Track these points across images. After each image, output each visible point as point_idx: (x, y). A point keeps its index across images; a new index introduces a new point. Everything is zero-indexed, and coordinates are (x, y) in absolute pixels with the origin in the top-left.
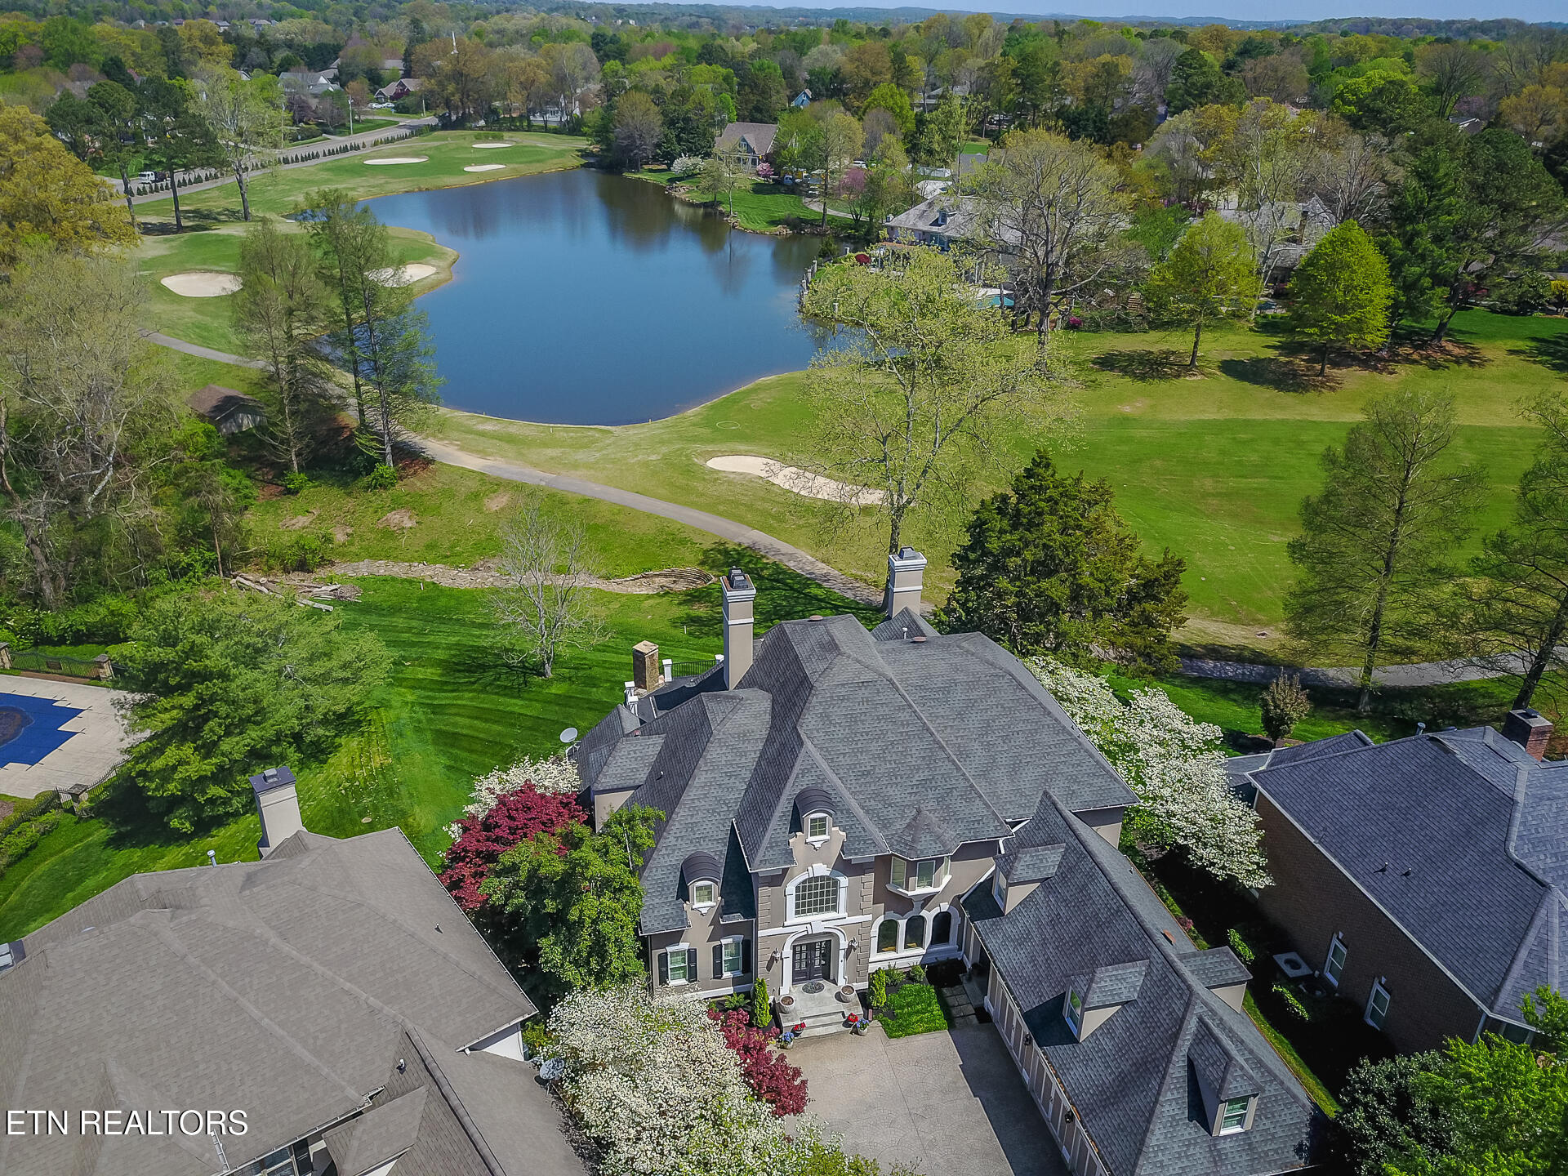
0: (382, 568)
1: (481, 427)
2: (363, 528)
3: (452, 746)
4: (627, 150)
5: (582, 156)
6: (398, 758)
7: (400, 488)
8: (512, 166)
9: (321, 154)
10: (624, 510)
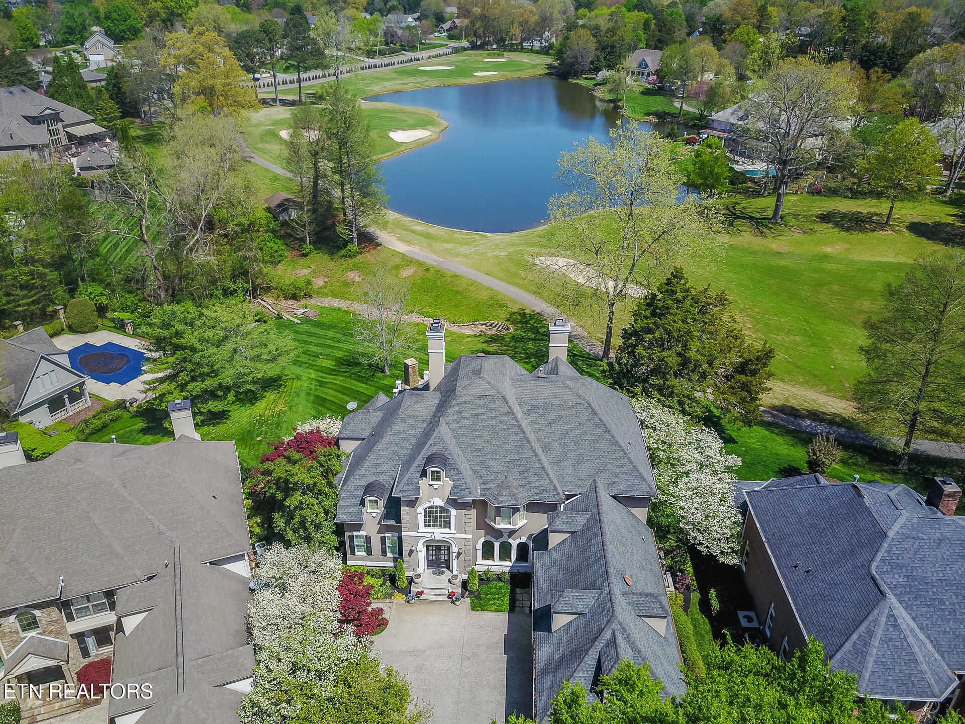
0: (336, 303)
1: (414, 228)
2: (334, 280)
3: (321, 405)
4: (572, 64)
5: (548, 68)
6: (290, 408)
7: (359, 258)
8: (502, 73)
9: (396, 63)
10: (475, 284)
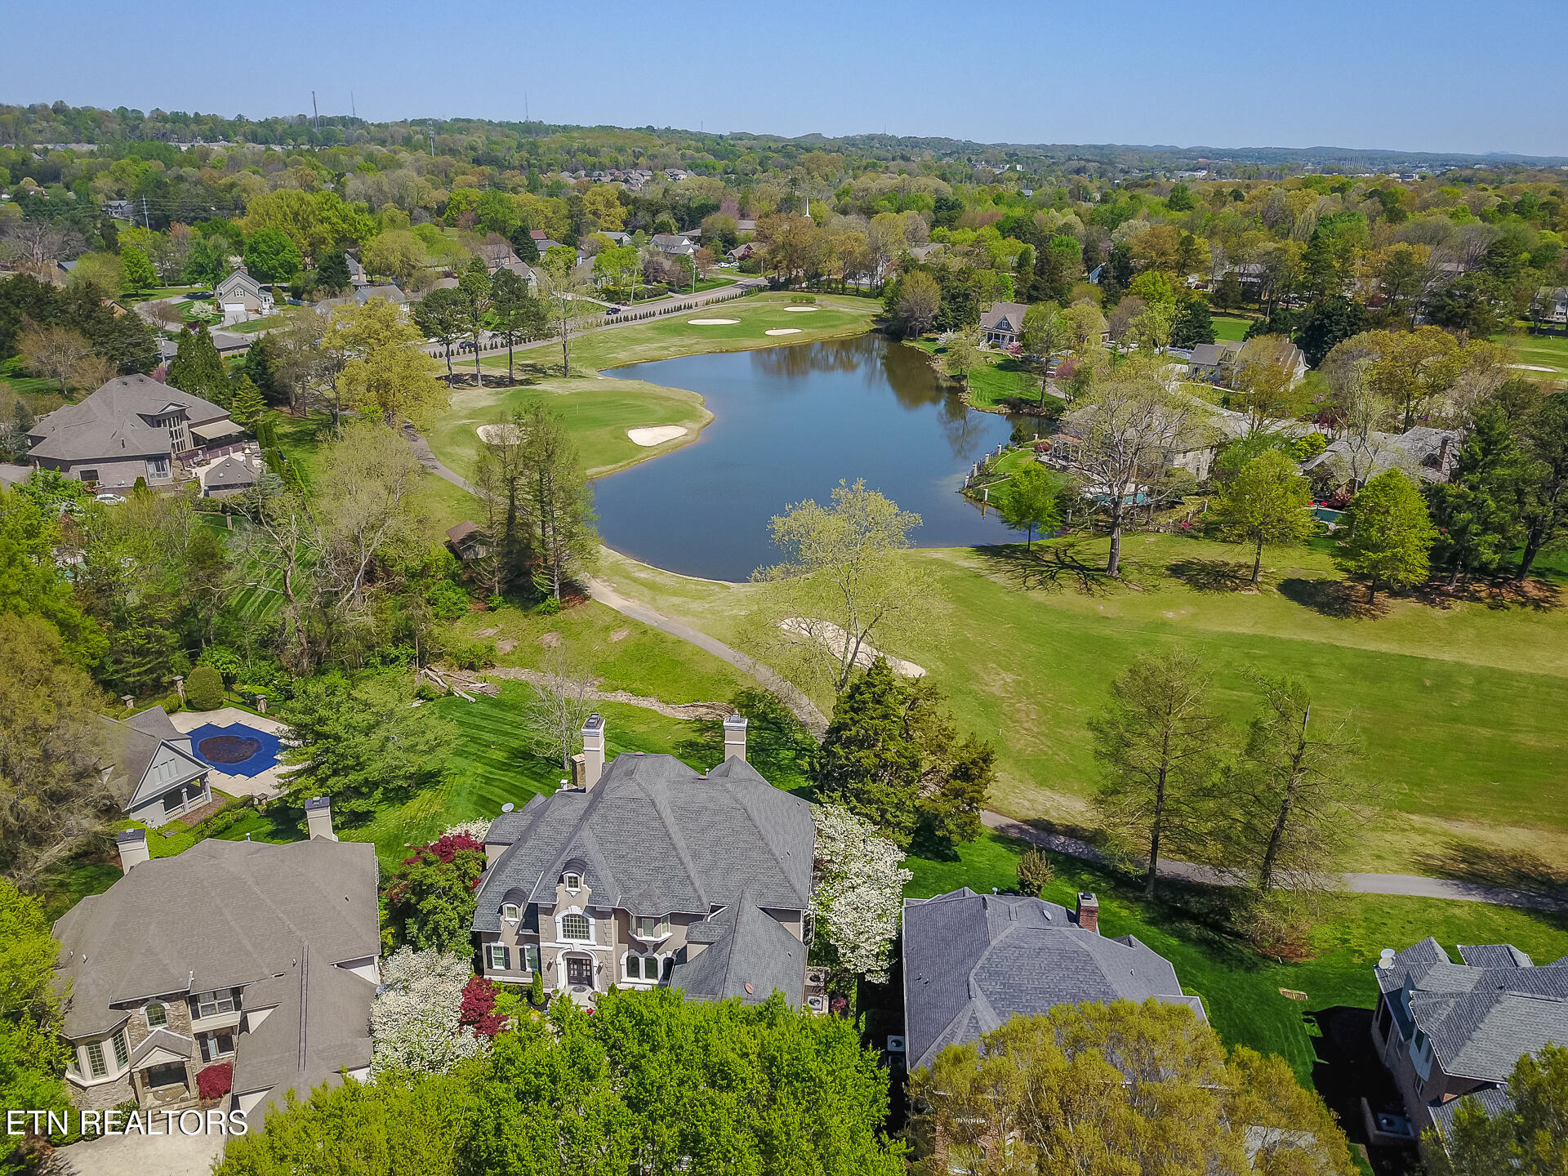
1: (637, 574)
2: (526, 643)
4: (908, 320)
5: (876, 322)
7: (561, 615)
8: (806, 331)
10: (702, 653)
